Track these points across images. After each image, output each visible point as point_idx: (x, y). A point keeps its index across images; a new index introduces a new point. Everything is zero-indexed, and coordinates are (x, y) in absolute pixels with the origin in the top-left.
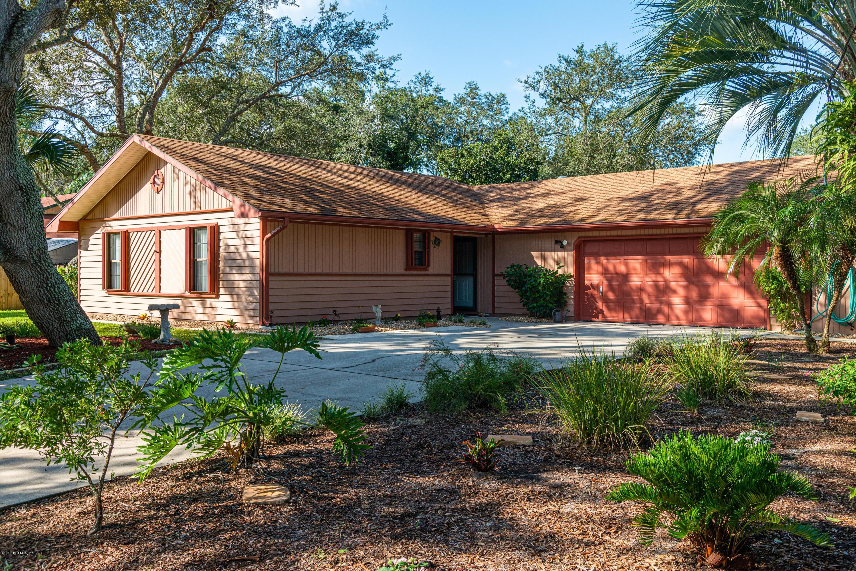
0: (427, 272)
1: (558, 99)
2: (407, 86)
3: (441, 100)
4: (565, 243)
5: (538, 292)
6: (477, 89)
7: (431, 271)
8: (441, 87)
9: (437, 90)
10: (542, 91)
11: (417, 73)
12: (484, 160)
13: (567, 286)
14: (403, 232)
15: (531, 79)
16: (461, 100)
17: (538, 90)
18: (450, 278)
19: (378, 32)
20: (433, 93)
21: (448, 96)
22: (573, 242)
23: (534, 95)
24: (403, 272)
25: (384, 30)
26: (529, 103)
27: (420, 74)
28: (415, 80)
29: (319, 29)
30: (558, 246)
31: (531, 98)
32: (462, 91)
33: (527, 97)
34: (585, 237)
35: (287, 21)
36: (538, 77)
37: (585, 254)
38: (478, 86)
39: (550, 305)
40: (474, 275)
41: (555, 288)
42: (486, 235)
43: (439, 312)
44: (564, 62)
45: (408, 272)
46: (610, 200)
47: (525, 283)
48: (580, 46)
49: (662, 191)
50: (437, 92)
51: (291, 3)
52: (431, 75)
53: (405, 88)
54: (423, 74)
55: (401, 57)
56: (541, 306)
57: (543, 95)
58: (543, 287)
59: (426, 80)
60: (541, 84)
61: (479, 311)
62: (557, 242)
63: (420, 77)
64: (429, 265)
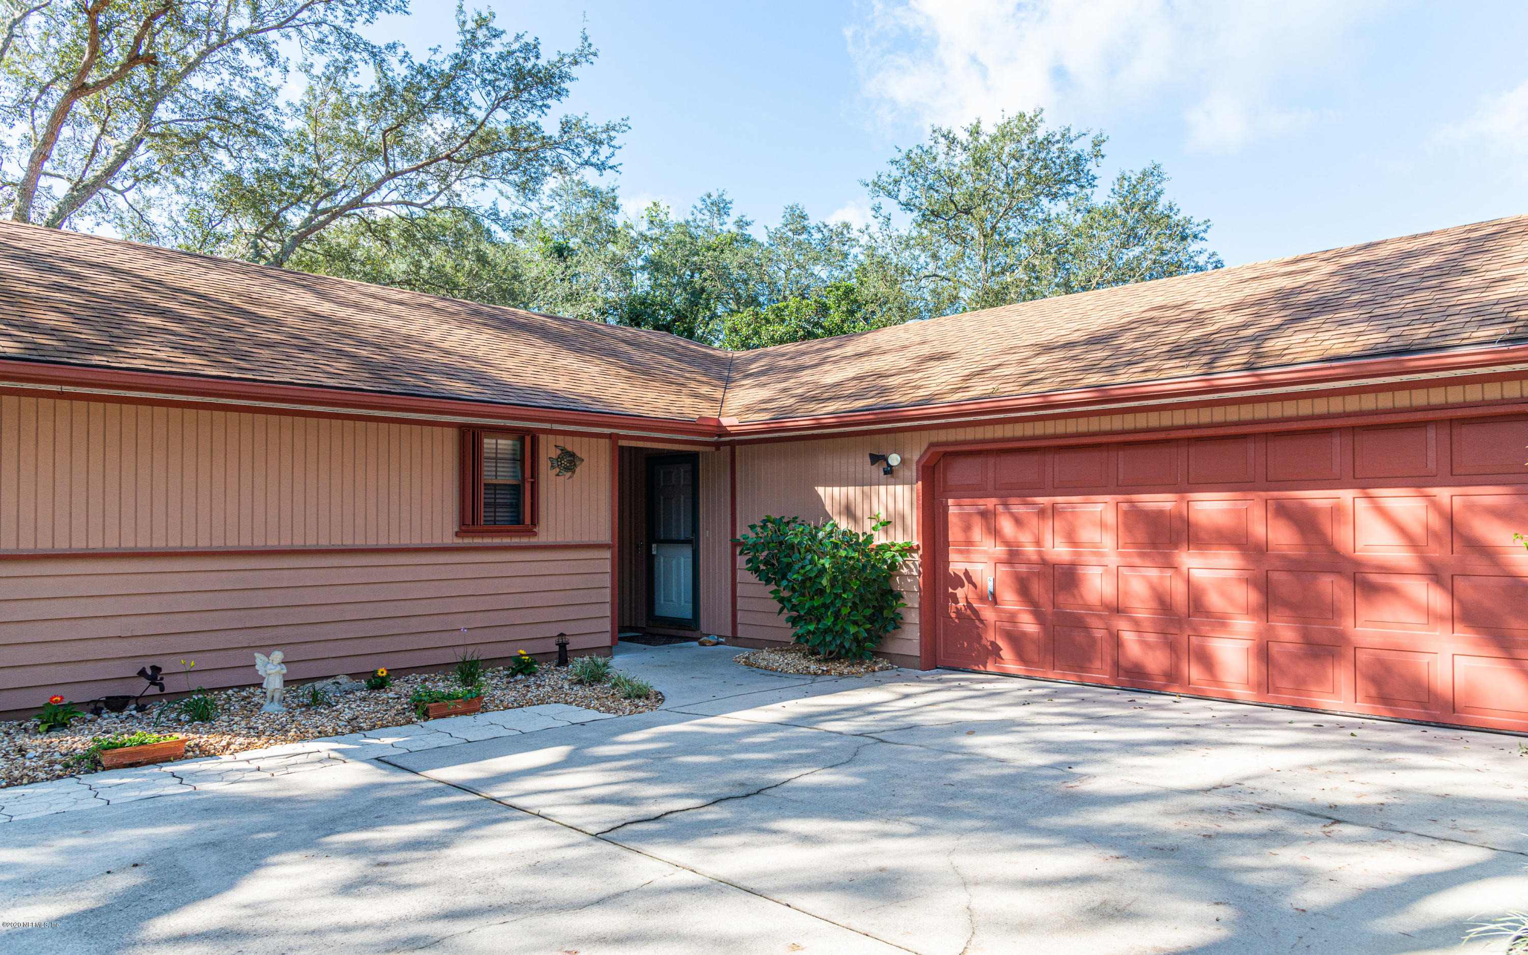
0: (534, 541)
1: (933, 212)
2: (690, 218)
3: (747, 240)
4: (894, 460)
5: (821, 592)
6: (803, 217)
7: (543, 537)
8: (748, 219)
9: (742, 223)
10: (903, 197)
11: (703, 194)
12: (804, 328)
13: (902, 576)
14: (451, 435)
15: (884, 178)
16: (780, 239)
17: (896, 197)
18: (607, 554)
19: (574, 71)
20: (734, 229)
21: (758, 234)
22: (916, 457)
23: (890, 206)
24: (449, 539)
25: (585, 65)
26: (881, 219)
27: (709, 196)
28: (700, 205)
29: (461, 64)
30: (877, 471)
31: (884, 212)
32: (776, 222)
33: (877, 209)
34: (947, 444)
35: (400, 51)
36: (896, 174)
37: (948, 492)
38: (806, 212)
39: (853, 629)
40: (693, 542)
41: (867, 583)
42: (718, 445)
43: (562, 646)
44: (942, 140)
45: (468, 541)
46: (1011, 350)
47: (789, 566)
48: (975, 122)
49: (1152, 321)
50: (741, 227)
51: (397, 8)
52: (727, 198)
53: (687, 222)
54: (715, 197)
55: (629, 123)
56: (828, 630)
57: (908, 206)
58: (833, 581)
59: (720, 207)
60: (903, 186)
61: (704, 629)
62: (877, 459)
63: (708, 201)
64: (534, 522)
